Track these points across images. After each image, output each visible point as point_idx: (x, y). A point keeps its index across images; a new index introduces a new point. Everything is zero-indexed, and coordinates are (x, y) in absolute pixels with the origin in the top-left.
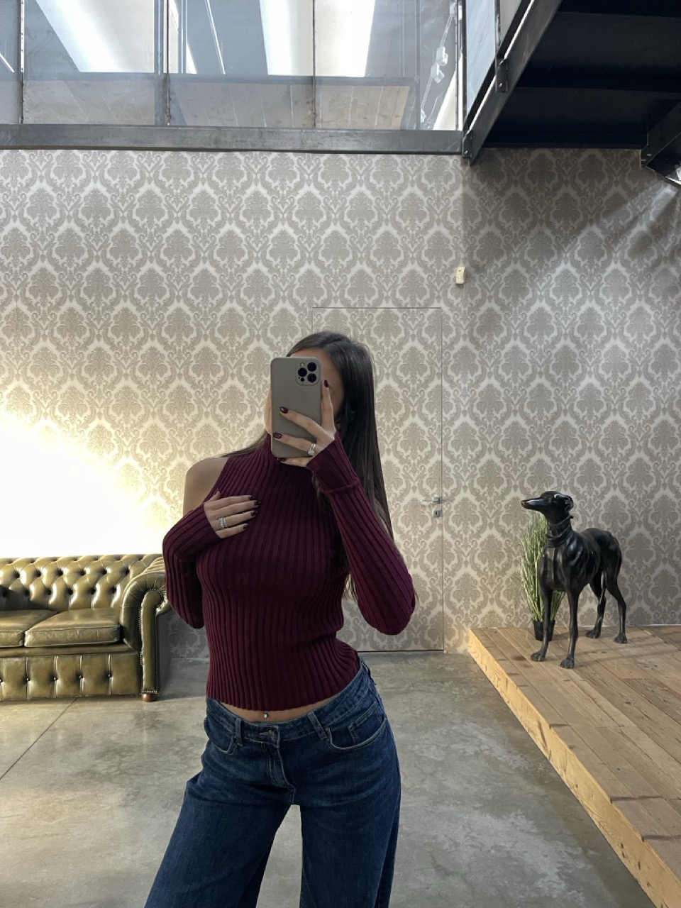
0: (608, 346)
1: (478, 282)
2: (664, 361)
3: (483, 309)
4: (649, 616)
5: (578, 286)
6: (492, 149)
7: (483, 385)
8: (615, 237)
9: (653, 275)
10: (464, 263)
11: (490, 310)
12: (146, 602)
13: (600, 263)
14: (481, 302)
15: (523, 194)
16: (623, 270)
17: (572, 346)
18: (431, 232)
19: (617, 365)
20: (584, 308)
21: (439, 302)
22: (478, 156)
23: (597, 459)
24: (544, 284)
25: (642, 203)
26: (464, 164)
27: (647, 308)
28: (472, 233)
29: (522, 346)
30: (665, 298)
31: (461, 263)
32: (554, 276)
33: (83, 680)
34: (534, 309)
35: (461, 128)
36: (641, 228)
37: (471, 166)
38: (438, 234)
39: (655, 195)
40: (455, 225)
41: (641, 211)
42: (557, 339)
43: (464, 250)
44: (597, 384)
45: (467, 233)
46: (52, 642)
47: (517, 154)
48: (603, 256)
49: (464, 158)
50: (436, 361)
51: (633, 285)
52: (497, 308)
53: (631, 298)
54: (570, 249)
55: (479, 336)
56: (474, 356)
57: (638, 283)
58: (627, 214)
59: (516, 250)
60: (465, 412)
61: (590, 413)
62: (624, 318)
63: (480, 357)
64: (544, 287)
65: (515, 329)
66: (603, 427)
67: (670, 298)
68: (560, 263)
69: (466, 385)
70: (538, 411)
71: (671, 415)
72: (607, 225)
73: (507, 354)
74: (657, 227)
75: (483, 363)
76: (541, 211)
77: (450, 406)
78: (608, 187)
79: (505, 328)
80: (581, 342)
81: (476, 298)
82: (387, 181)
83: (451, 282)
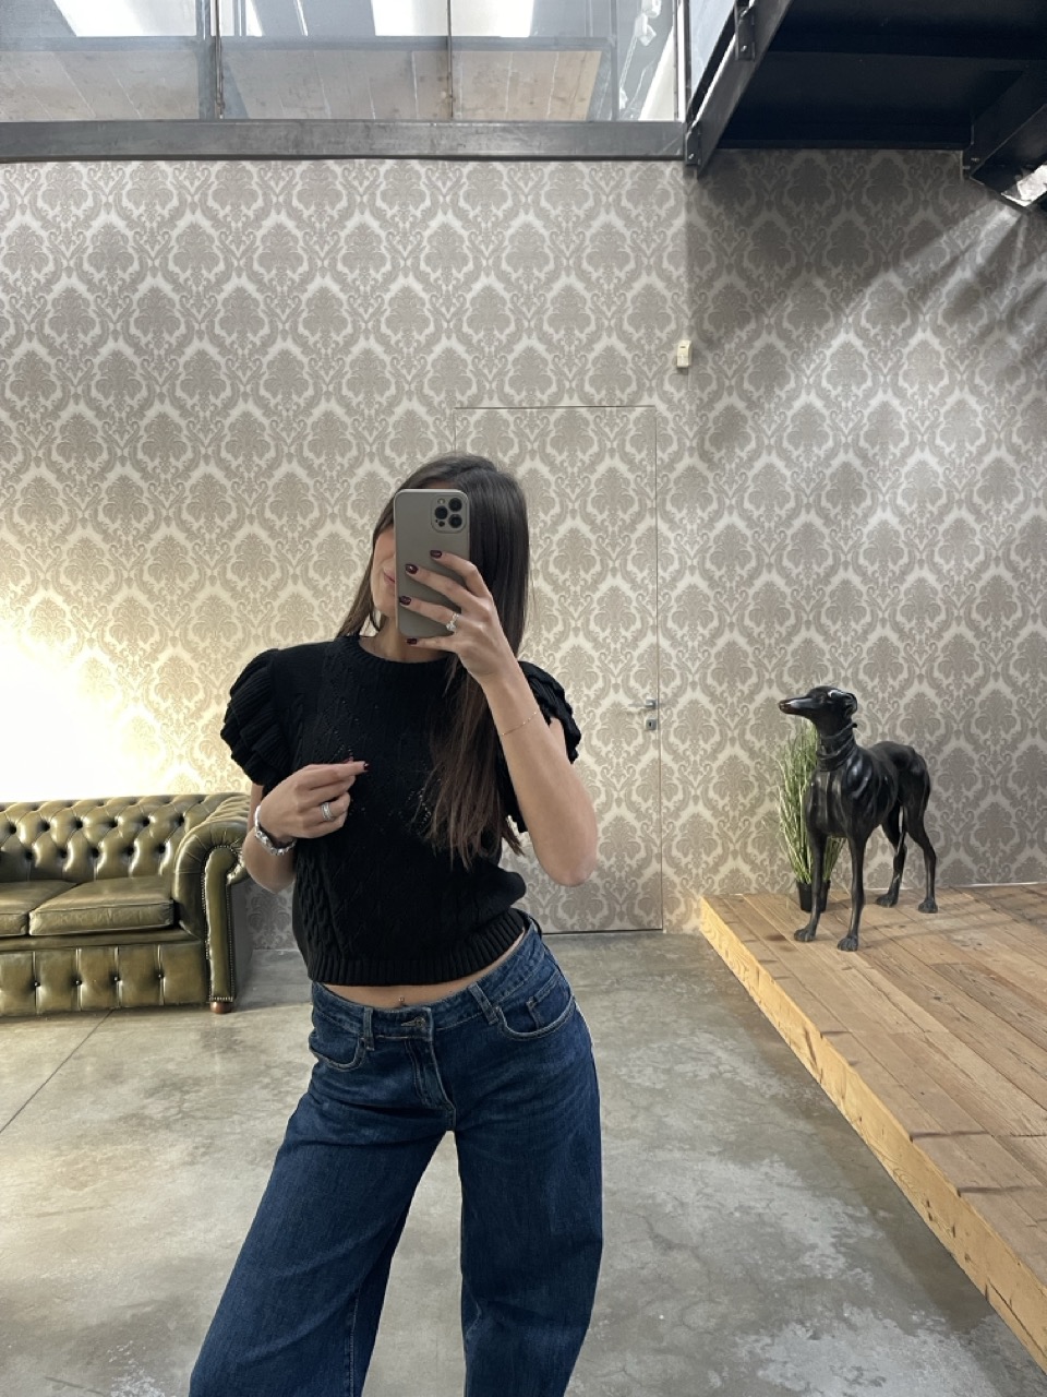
0: (912, 461)
1: (711, 364)
2: (998, 483)
3: (720, 406)
4: (970, 872)
5: (865, 368)
6: (732, 151)
7: (720, 526)
8: (924, 289)
9: (982, 349)
10: (690, 334)
11: (730, 409)
12: (212, 865)
13: (899, 332)
14: (716, 396)
15: (780, 222)
16: (935, 342)
17: (857, 463)
18: (638, 286)
19: (925, 493)
20: (874, 403)
21: (650, 396)
22: (710, 161)
23: (893, 637)
24: (812, 366)
25: (964, 235)
26: (688, 175)
27: (972, 401)
28: (699, 288)
29: (780, 464)
30: (1000, 385)
31: (685, 334)
32: (828, 353)
33: (121, 983)
34: (797, 405)
35: (682, 118)
36: (963, 275)
37: (700, 177)
38: (649, 289)
39: (984, 223)
40: (675, 274)
41: (963, 247)
42: (832, 454)
43: (690, 314)
44: (894, 521)
45: (693, 286)
46: (72, 928)
47: (771, 158)
48: (903, 319)
49: (688, 166)
50: (648, 489)
51: (951, 365)
52: (741, 405)
53: (947, 387)
54: (853, 309)
55: (713, 450)
56: (706, 480)
57: (958, 363)
58: (942, 254)
59: (769, 313)
60: (692, 569)
61: (884, 567)
62: (937, 418)
63: (715, 482)
64: (814, 371)
65: (769, 438)
66: (903, 588)
67: (1007, 386)
68: (839, 332)
69: (695, 527)
70: (805, 564)
71: (1007, 568)
72: (912, 271)
73: (756, 477)
74: (987, 273)
75: (720, 491)
76: (809, 250)
77: (670, 559)
78: (912, 210)
79: (753, 436)
80: (870, 455)
81: (709, 389)
82: (568, 205)
83: (670, 364)
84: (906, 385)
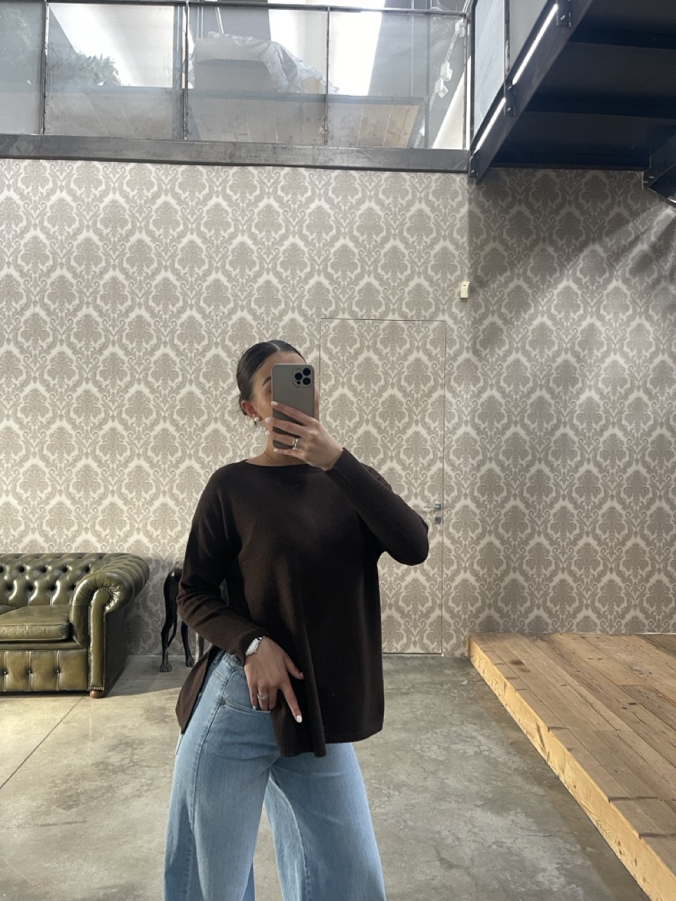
0: (608, 361)
1: (481, 296)
2: (662, 378)
3: (486, 323)
4: (644, 625)
5: (579, 302)
6: (498, 169)
7: (485, 396)
8: (617, 255)
9: (654, 293)
10: (469, 278)
11: (493, 324)
12: (96, 599)
13: (601, 281)
14: (484, 316)
15: (527, 212)
16: (624, 288)
17: (573, 360)
18: (438, 247)
19: (616, 380)
20: (585, 324)
21: (443, 315)
22: (485, 175)
23: (595, 470)
24: (545, 300)
25: (643, 224)
26: (470, 182)
27: (647, 325)
28: (475, 250)
29: (524, 360)
30: (664, 316)
31: (466, 277)
32: (556, 292)
34: (536, 323)
35: (468, 148)
36: (642, 247)
37: (477, 184)
38: (444, 249)
39: (656, 216)
40: (461, 241)
41: (642, 230)
42: (557, 354)
43: (469, 266)
44: (596, 397)
45: (472, 248)
47: (521, 173)
48: (604, 273)
49: (470, 177)
50: (440, 372)
51: (634, 302)
52: (499, 322)
53: (631, 316)
54: (572, 266)
55: (481, 349)
56: (476, 367)
57: (638, 301)
58: (629, 234)
59: (519, 266)
60: (466, 422)
61: (589, 426)
62: (625, 334)
63: (482, 369)
64: (546, 302)
65: (517, 343)
66: (602, 440)
67: (669, 315)
68: (562, 280)
69: (469, 396)
70: (539, 422)
71: (667, 429)
72: (610, 244)
73: (508, 367)
74: (657, 246)
75: (485, 375)
76: (545, 229)
77: (452, 416)
78: (610, 207)
79: (507, 341)
80: (581, 356)
81: (480, 312)
82: (396, 198)
83: (456, 296)
84: (605, 314)
